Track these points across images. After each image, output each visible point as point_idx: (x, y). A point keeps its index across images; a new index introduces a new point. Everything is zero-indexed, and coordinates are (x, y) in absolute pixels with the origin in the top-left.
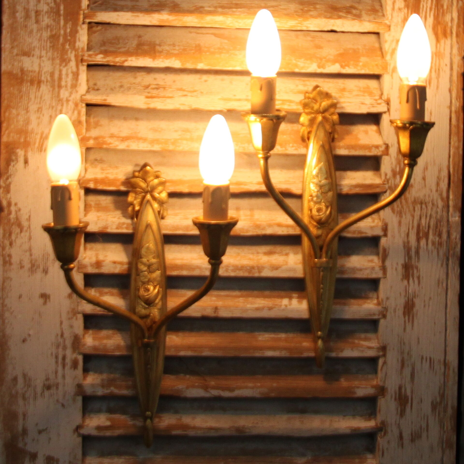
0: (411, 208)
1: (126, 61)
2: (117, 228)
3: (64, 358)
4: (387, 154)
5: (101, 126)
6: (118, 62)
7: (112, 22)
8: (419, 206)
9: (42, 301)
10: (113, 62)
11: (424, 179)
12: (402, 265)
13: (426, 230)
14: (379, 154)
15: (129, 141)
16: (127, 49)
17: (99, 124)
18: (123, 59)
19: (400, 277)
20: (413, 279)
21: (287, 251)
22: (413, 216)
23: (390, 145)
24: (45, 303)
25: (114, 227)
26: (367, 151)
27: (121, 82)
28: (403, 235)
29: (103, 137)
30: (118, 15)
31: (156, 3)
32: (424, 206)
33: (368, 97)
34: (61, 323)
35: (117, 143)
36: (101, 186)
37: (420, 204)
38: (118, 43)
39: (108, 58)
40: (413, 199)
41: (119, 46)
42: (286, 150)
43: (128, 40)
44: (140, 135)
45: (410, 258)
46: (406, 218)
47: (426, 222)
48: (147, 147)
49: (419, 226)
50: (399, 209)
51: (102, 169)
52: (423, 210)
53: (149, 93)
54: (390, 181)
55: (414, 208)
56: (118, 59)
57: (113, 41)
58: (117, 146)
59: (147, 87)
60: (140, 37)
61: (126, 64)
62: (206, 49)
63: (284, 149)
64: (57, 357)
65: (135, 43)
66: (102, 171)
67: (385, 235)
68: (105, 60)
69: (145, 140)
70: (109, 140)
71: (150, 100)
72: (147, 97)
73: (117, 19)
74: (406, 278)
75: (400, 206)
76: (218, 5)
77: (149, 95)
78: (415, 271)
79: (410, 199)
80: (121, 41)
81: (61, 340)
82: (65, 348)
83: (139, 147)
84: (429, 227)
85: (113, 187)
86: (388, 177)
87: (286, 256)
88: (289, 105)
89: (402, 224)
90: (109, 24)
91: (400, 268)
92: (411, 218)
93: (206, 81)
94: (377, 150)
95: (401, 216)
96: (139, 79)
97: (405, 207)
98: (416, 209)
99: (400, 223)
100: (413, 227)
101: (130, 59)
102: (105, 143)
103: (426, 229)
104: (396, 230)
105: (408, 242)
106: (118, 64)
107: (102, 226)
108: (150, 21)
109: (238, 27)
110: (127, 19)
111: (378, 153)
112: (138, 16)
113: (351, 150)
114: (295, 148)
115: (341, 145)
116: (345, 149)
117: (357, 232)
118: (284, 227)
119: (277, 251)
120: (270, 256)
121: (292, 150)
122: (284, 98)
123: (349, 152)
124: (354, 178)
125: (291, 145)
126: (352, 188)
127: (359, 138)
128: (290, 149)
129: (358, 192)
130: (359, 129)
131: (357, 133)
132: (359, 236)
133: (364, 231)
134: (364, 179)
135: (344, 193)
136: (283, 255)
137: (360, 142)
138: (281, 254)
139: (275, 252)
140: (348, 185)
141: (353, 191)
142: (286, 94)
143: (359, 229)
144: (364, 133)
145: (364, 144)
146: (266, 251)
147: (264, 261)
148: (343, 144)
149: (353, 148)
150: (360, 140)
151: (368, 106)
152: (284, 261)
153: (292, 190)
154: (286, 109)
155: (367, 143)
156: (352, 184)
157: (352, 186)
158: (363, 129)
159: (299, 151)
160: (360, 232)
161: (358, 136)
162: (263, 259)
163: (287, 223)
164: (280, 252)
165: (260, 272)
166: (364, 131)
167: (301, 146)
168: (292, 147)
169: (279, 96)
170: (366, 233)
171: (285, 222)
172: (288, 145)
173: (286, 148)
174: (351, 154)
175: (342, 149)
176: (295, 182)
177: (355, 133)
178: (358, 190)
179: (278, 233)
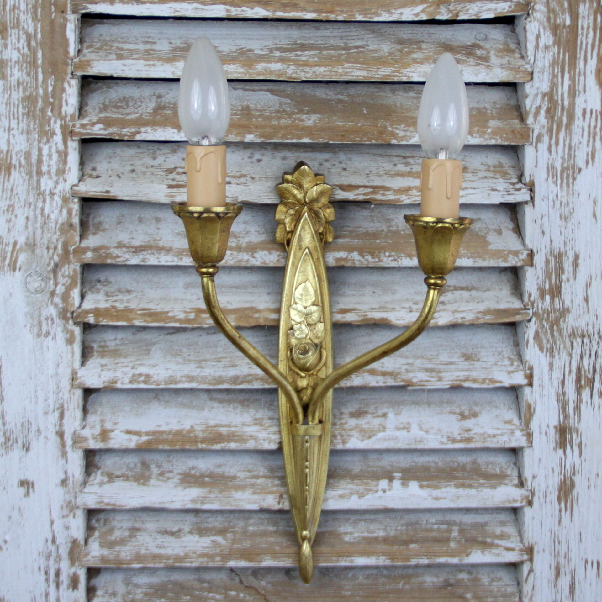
0: (568, 345)
1: (139, 132)
2: (130, 382)
3: (58, 574)
4: (532, 265)
5: (104, 230)
6: (126, 135)
7: (115, 75)
8: (579, 340)
9: (22, 491)
10: (119, 135)
11: (586, 300)
12: (556, 427)
13: (590, 376)
14: (519, 264)
15: (145, 253)
16: (139, 115)
17: (101, 229)
18: (133, 130)
19: (553, 445)
20: (572, 447)
21: (385, 410)
22: (571, 355)
23: (535, 251)
24: (27, 494)
25: (127, 380)
26: (500, 260)
27: (132, 165)
28: (556, 383)
29: (108, 248)
30: (124, 65)
31: (182, 46)
32: (586, 340)
33: (501, 180)
34: (52, 523)
35: (127, 256)
36: (105, 320)
37: (580, 337)
38: (126, 107)
39: (110, 129)
40: (570, 331)
41: (127, 111)
42: (380, 261)
43: (142, 102)
44: (161, 244)
45: (566, 417)
46: (560, 358)
47: (589, 364)
48: (173, 262)
49: (579, 369)
50: (549, 345)
51: (107, 295)
52: (585, 347)
53: (173, 180)
54: (535, 305)
55: (572, 343)
56: (125, 131)
57: (119, 104)
58: (127, 260)
59: (170, 171)
60: (159, 97)
61: (138, 137)
62: (257, 113)
63: (377, 260)
64: (46, 573)
65: (152, 105)
66: (107, 299)
67: (531, 384)
68: (107, 132)
69: (168, 250)
70: (116, 252)
71: (174, 190)
72: (170, 187)
73: (123, 70)
74: (561, 448)
75: (551, 341)
76: (275, 46)
77: (174, 183)
78: (575, 436)
79: (565, 330)
80: (131, 104)
81: (53, 548)
82: (58, 558)
83: (159, 262)
84: (595, 371)
85: (123, 321)
86: (532, 298)
87: (383, 418)
88: (383, 195)
89: (554, 368)
90: (111, 78)
91: (552, 431)
92: (568, 358)
93: (259, 161)
94: (516, 258)
95: (552, 356)
96: (160, 160)
97: (558, 342)
98: (575, 344)
99: (551, 365)
100: (570, 371)
101: (143, 129)
102: (108, 256)
103: (589, 374)
104: (546, 377)
105: (564, 394)
106: (126, 138)
107: (108, 379)
108: (173, 73)
109: (304, 79)
110: (138, 70)
111: (517, 263)
112: (154, 65)
113: (477, 259)
114: (392, 258)
115: (462, 252)
116: (468, 258)
117: (487, 381)
118: (379, 375)
119: (370, 410)
120: (360, 419)
121: (389, 262)
122: (375, 184)
123: (475, 262)
124: (483, 301)
125: (387, 254)
126: (480, 315)
127: (488, 241)
128: (385, 259)
129: (488, 322)
130: (488, 228)
131: (486, 233)
132: (491, 386)
133: (498, 380)
134: (497, 302)
135: (468, 323)
136: (378, 416)
137: (491, 247)
138: (375, 415)
139: (366, 412)
140: (474, 311)
141: (481, 321)
142: (379, 178)
143: (490, 377)
144: (496, 234)
145: (496, 250)
146: (354, 410)
147: (351, 426)
148: (465, 251)
149: (480, 257)
150: (490, 244)
151: (501, 193)
152: (380, 425)
153: (390, 321)
154: (380, 200)
155: (501, 248)
156: (479, 310)
157: (478, 312)
158: (493, 227)
159: (400, 263)
160: (492, 381)
161: (487, 239)
162: (349, 424)
163: (384, 370)
164: (374, 411)
165: (344, 442)
166: (495, 230)
167: (403, 255)
168: (390, 256)
169: (368, 182)
170: (501, 382)
171: (380, 369)
172: (382, 254)
173: (379, 259)
174: (477, 265)
175: (463, 259)
176: (394, 309)
177: (483, 234)
178: (488, 319)
179: (371, 385)
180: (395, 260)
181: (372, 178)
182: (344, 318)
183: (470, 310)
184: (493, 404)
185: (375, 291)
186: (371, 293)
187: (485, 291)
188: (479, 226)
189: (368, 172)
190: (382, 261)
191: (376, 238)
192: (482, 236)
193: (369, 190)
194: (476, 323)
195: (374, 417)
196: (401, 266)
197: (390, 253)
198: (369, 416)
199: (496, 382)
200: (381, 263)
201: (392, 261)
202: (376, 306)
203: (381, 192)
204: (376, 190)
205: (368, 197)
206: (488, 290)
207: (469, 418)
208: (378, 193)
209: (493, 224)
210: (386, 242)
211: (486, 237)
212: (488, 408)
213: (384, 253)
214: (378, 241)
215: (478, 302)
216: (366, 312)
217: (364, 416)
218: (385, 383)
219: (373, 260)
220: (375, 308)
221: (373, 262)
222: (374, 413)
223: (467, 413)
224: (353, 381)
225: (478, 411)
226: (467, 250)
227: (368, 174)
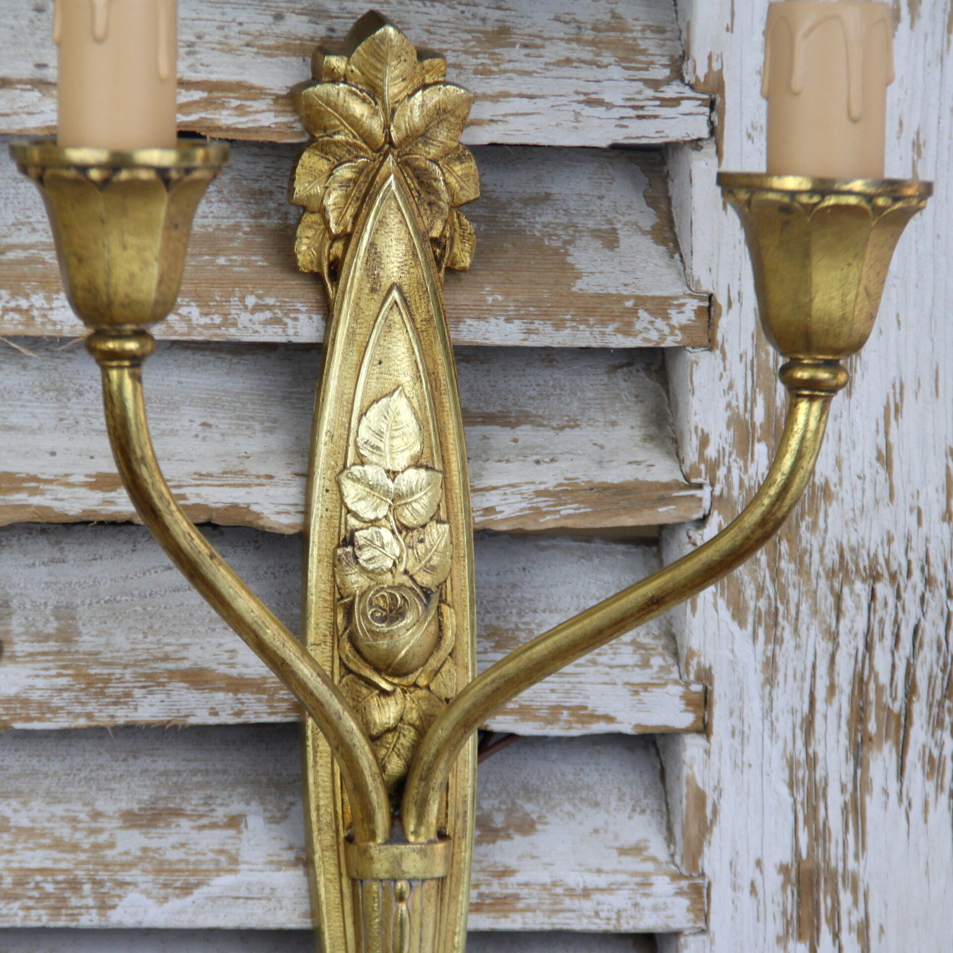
0: (827, 603)
4: (711, 344)
8: (862, 589)
11: (885, 459)
12: (784, 870)
13: (897, 706)
14: (669, 342)
19: (775, 927)
20: (836, 936)
21: (236, 808)
22: (833, 637)
23: (722, 300)
26: (610, 329)
28: (785, 725)
32: (884, 589)
33: (616, 72)
37: (864, 580)
40: (832, 558)
42: (229, 322)
45: (819, 836)
46: (798, 647)
47: (894, 666)
49: (860, 682)
50: (763, 604)
52: (880, 612)
54: (721, 473)
55: (838, 598)
67: (704, 729)
74: (800, 937)
75: (770, 590)
78: (845, 898)
79: (816, 556)
84: (911, 689)
86: (711, 452)
87: (231, 832)
88: (241, 111)
89: (780, 677)
91: (773, 881)
92: (824, 647)
94: (660, 323)
95: (775, 640)
97: (793, 594)
98: (848, 602)
99: (770, 665)
100: (832, 689)
103: (894, 699)
104: (754, 706)
105: (812, 762)
111: (663, 338)
113: (537, 324)
114: (268, 315)
115: (490, 299)
116: (508, 320)
117: (565, 715)
118: (219, 689)
119: (188, 808)
120: (154, 832)
121: (257, 327)
122: (214, 77)
123: (529, 332)
124: (552, 460)
125: (251, 301)
126: (542, 503)
127: (572, 267)
128: (244, 318)
129: (570, 523)
130: (574, 226)
131: (566, 243)
132: (577, 731)
133: (600, 711)
134: (601, 463)
135: (503, 527)
136: (214, 826)
137: (579, 286)
138: (205, 821)
139: (178, 813)
140: (525, 488)
141: (548, 522)
142: (227, 58)
143: (576, 702)
144: (598, 244)
145: (599, 296)
146: (135, 807)
147: (127, 853)
148: (500, 298)
149: (545, 316)
150: (578, 276)
151: (616, 113)
152: (221, 852)
153: (258, 516)
154: (228, 129)
155: (612, 291)
156: (542, 487)
157: (538, 493)
158: (591, 224)
159: (291, 331)
160: (581, 714)
161: (569, 259)
162: (120, 848)
163: (233, 672)
164: (202, 809)
165: (104, 907)
166: (596, 233)
167: (298, 305)
168: (257, 308)
169: (192, 67)
170: (609, 719)
171: (223, 669)
172: (235, 300)
173: (225, 315)
174: (534, 341)
175: (493, 321)
176: (270, 477)
177: (557, 244)
178: (568, 516)
179: (192, 721)
180: (276, 321)
181: (205, 56)
182: (111, 502)
183: (512, 486)
184: (584, 794)
185: (211, 421)
186: (196, 427)
187: (562, 428)
188: (545, 219)
189: (194, 39)
190: (234, 325)
191: (217, 253)
192: (556, 252)
193: (197, 95)
194: (531, 526)
195: (203, 827)
196: (295, 340)
197: (259, 297)
198: (185, 823)
199: (594, 717)
200: (232, 331)
201: (266, 323)
202: (215, 469)
203: (235, 103)
204: (216, 94)
205: (193, 118)
206: (573, 424)
207: (509, 837)
208: (223, 106)
209: (590, 214)
210: (248, 264)
211: (567, 254)
212: (568, 807)
213: (242, 299)
214: (221, 261)
215: (538, 462)
216: (180, 487)
217: (168, 825)
218: (238, 714)
219: (206, 320)
220: (210, 475)
221: (206, 327)
222: (201, 816)
223: (499, 820)
224: (136, 709)
225: (534, 816)
226: (507, 294)
227: (191, 45)
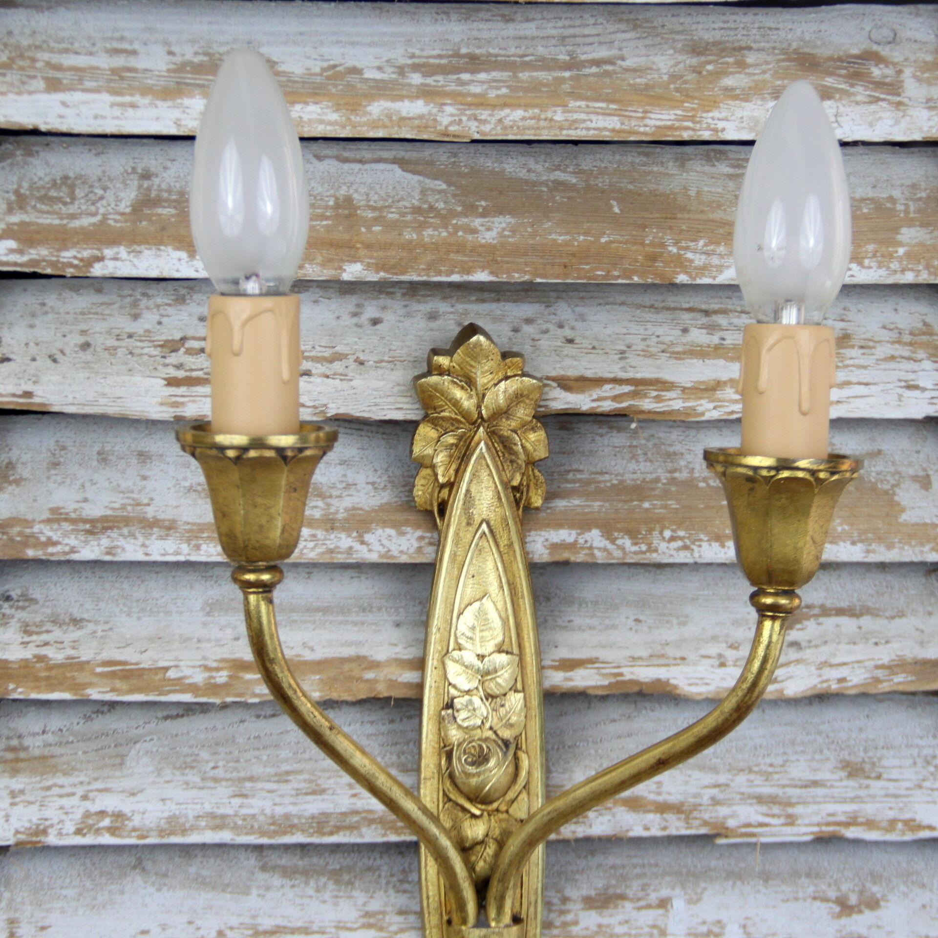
1: (100, 259)
2: (78, 832)
5: (17, 482)
6: (71, 265)
7: (43, 128)
10: (53, 264)
15: (114, 534)
16: (99, 217)
17: (11, 478)
18: (86, 254)
21: (665, 893)
25: (70, 827)
26: (927, 548)
27: (83, 332)
29: (28, 523)
30: (64, 104)
31: (197, 59)
33: (927, 365)
35: (72, 541)
36: (20, 690)
38: (68, 200)
39: (32, 251)
41: (72, 209)
42: (652, 549)
43: (105, 189)
44: (150, 512)
48: (177, 553)
51: (26, 629)
53: (179, 367)
56: (67, 255)
57: (54, 193)
58: (73, 550)
59: (172, 346)
60: (146, 176)
61: (98, 270)
62: (370, 215)
63: (644, 547)
65: (128, 196)
66: (26, 639)
68: (25, 259)
69: (168, 527)
70: (47, 532)
71: (182, 390)
72: (172, 382)
73: (61, 117)
76: (410, 62)
77: (181, 374)
80: (79, 193)
83: (147, 554)
85: (63, 691)
87: (661, 911)
88: (658, 399)
90: (35, 132)
93: (375, 322)
96: (148, 320)
101: (108, 252)
102: (30, 540)
106: (70, 272)
107: (27, 825)
108: (177, 123)
109: (477, 137)
110: (96, 117)
112: (133, 106)
113: (874, 546)
114: (680, 543)
115: (839, 529)
116: (853, 543)
117: (900, 825)
118: (650, 811)
119: (630, 893)
120: (606, 912)
121: (672, 552)
122: (639, 376)
123: (868, 551)
124: (887, 642)
125: (667, 534)
126: (880, 673)
127: (898, 504)
128: (663, 546)
129: (901, 688)
130: (899, 473)
131: (893, 486)
132: (909, 837)
133: (925, 822)
134: (921, 644)
135: (853, 692)
136: (649, 907)
137: (904, 517)
138: (642, 903)
139: (623, 897)
140: (867, 663)
141: (885, 687)
142: (648, 361)
143: (907, 816)
144: (917, 486)
145: (917, 524)
146: (593, 893)
147: (587, 929)
148: (846, 528)
149: (880, 539)
150: (903, 510)
151: (928, 394)
152: (654, 926)
153: (676, 687)
154: (650, 412)
155: (928, 521)
156: (880, 663)
157: (877, 667)
158: (911, 471)
159: (696, 555)
160: (911, 825)
161: (896, 498)
162: (582, 925)
163: (660, 799)
164: (641, 894)
166: (915, 478)
167: (702, 536)
168: (673, 539)
169: (623, 369)
170: (931, 828)
171: (652, 797)
172: (656, 533)
173: (649, 545)
174: (873, 558)
175: (842, 544)
176: (683, 659)
177: (886, 487)
178: (899, 683)
179: (632, 834)
180: (686, 548)
181: (633, 360)
182: (570, 679)
183: (858, 662)
184: (914, 878)
185: (641, 618)
186: (631, 622)
187: (893, 618)
188: (878, 469)
189: (624, 348)
190: (656, 550)
191: (642, 500)
192: (886, 493)
193: (627, 389)
194: (872, 691)
195: (639, 909)
196: (700, 561)
197: (674, 531)
198: (628, 905)
199: (921, 827)
200: (655, 555)
201: (678, 549)
202: (644, 653)
203: (654, 394)
204: (640, 388)
205: (624, 405)
206: (901, 614)
207: (860, 912)
208: (645, 396)
209: (910, 464)
210: (665, 507)
211: (894, 494)
212: (903, 888)
213: (661, 533)
214: (646, 505)
215: (876, 644)
216: (619, 667)
217: (616, 907)
218: (664, 828)
219: (635, 548)
220: (640, 658)
221: (635, 553)
222: (639, 899)
223: (853, 900)
224: (591, 826)
225: (879, 896)
226: (852, 525)
227: (623, 352)
